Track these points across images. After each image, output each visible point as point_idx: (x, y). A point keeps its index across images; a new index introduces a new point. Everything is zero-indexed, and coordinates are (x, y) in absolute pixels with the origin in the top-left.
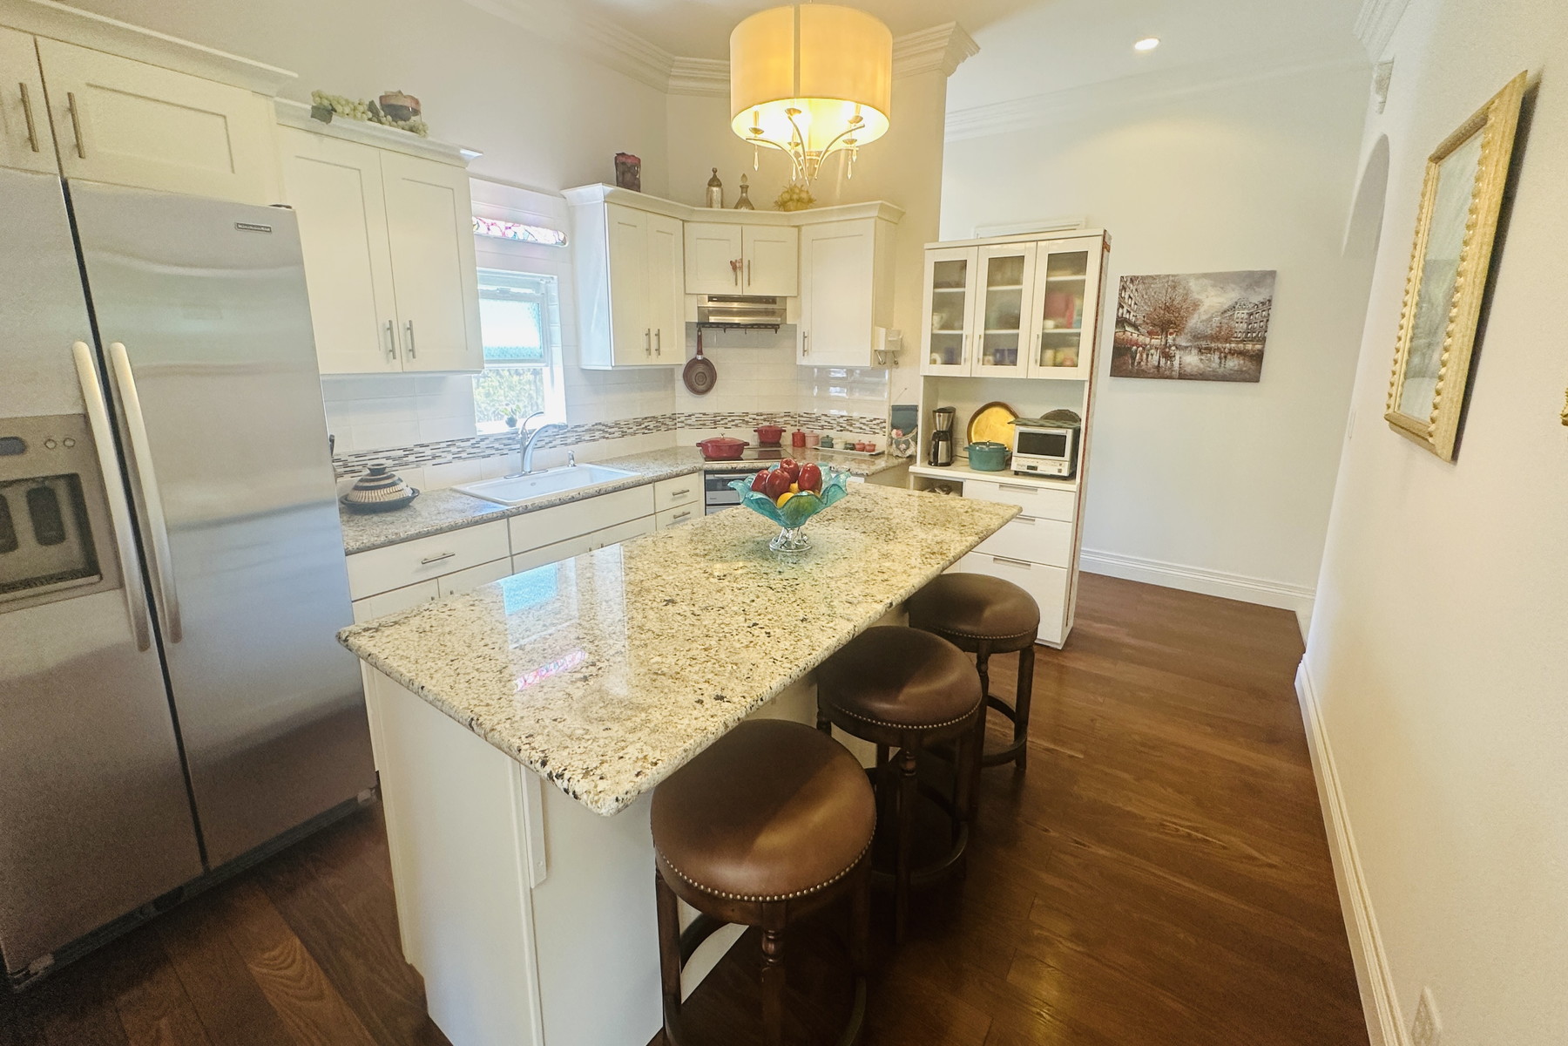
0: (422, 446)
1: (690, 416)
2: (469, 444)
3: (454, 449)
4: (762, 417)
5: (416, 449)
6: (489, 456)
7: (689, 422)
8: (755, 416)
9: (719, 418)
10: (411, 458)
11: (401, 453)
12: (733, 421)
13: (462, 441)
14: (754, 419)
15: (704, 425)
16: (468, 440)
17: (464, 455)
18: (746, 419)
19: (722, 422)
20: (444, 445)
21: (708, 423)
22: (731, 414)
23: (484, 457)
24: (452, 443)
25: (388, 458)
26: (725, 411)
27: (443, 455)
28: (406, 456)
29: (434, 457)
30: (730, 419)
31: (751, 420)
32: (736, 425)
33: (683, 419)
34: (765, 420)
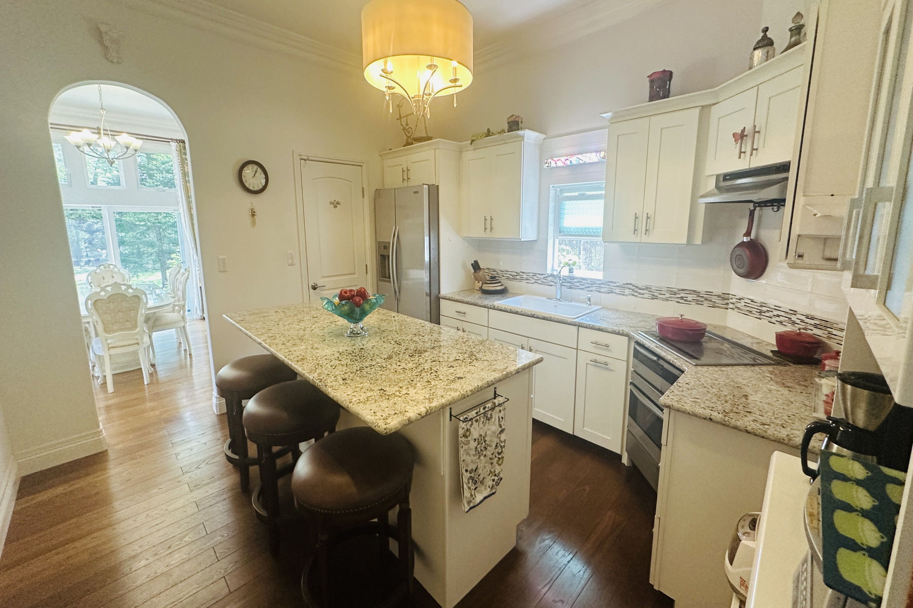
0: (523, 273)
1: (740, 299)
2: (542, 277)
3: (535, 278)
4: (812, 322)
5: (521, 274)
6: (551, 285)
7: (738, 305)
8: (803, 318)
9: (764, 309)
10: (518, 277)
11: (515, 274)
12: (778, 316)
13: (540, 274)
14: (802, 321)
15: (751, 312)
16: (542, 275)
17: (539, 282)
18: (794, 318)
19: (767, 314)
20: (532, 274)
21: (754, 311)
22: (777, 308)
23: (548, 285)
24: (535, 275)
25: (510, 275)
26: (772, 302)
27: (531, 279)
28: (517, 276)
29: (527, 279)
30: (775, 313)
31: (798, 321)
32: (781, 322)
33: (734, 301)
34: (816, 326)
